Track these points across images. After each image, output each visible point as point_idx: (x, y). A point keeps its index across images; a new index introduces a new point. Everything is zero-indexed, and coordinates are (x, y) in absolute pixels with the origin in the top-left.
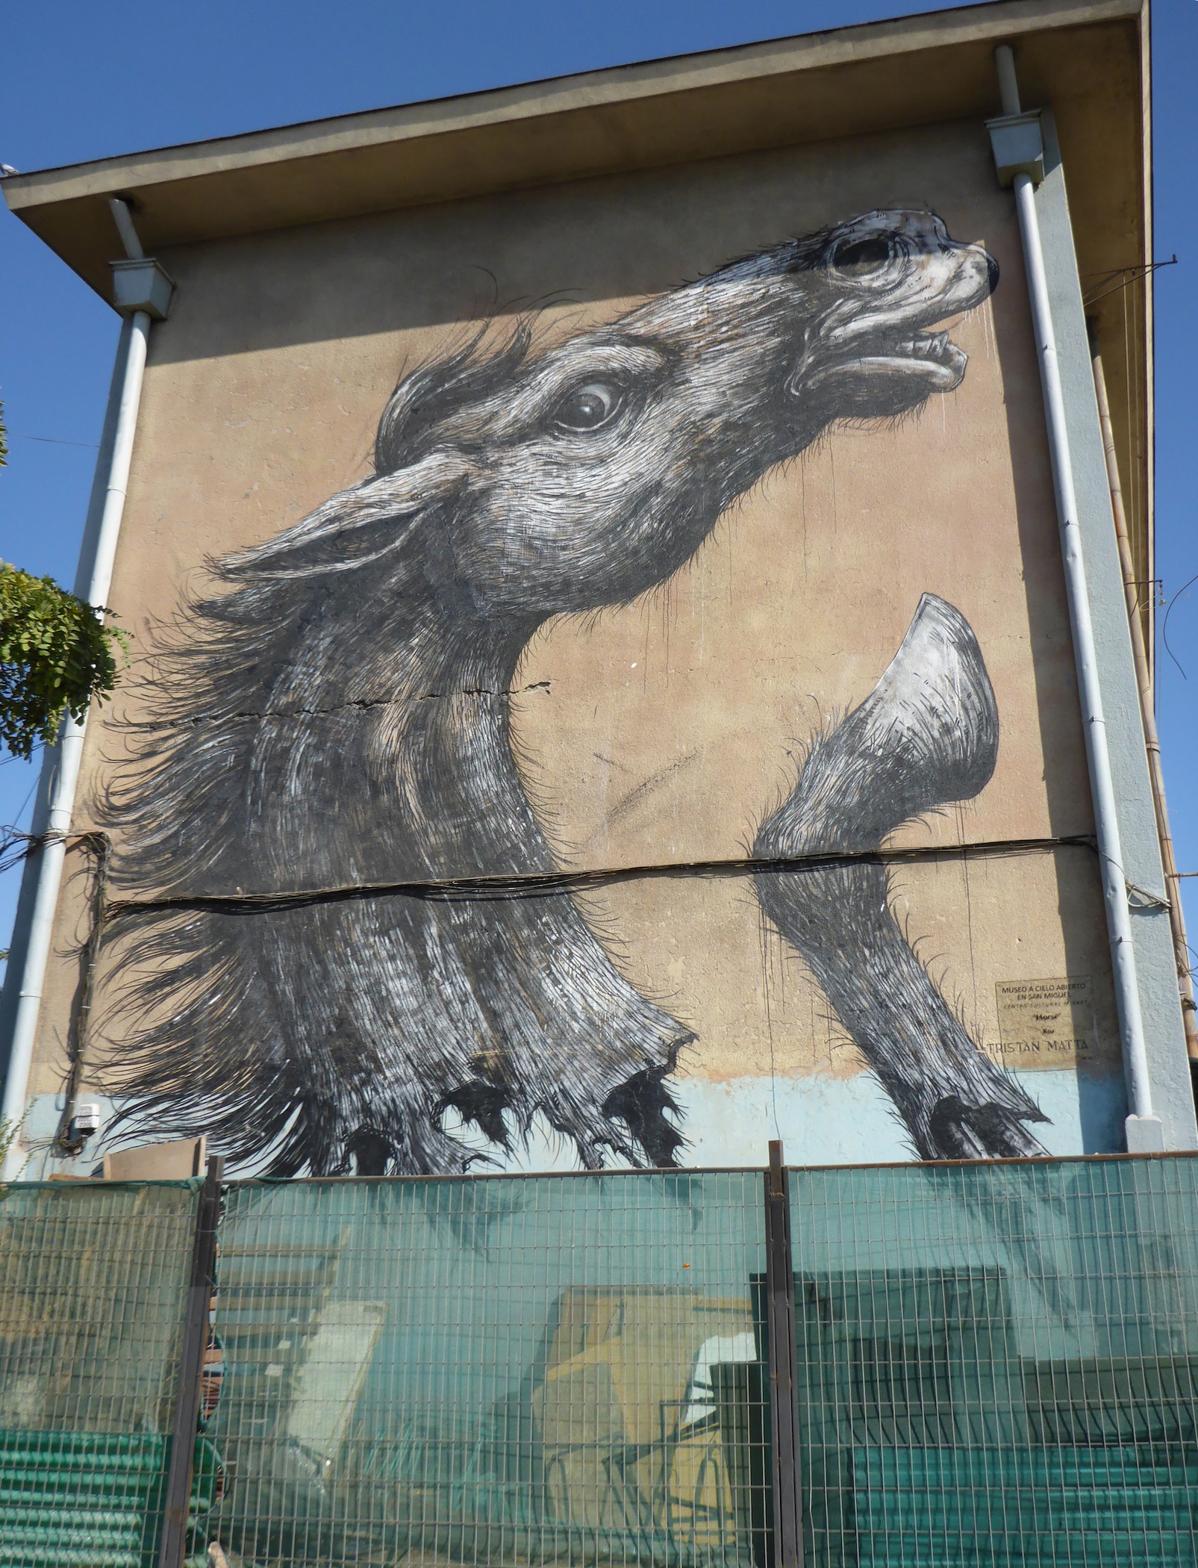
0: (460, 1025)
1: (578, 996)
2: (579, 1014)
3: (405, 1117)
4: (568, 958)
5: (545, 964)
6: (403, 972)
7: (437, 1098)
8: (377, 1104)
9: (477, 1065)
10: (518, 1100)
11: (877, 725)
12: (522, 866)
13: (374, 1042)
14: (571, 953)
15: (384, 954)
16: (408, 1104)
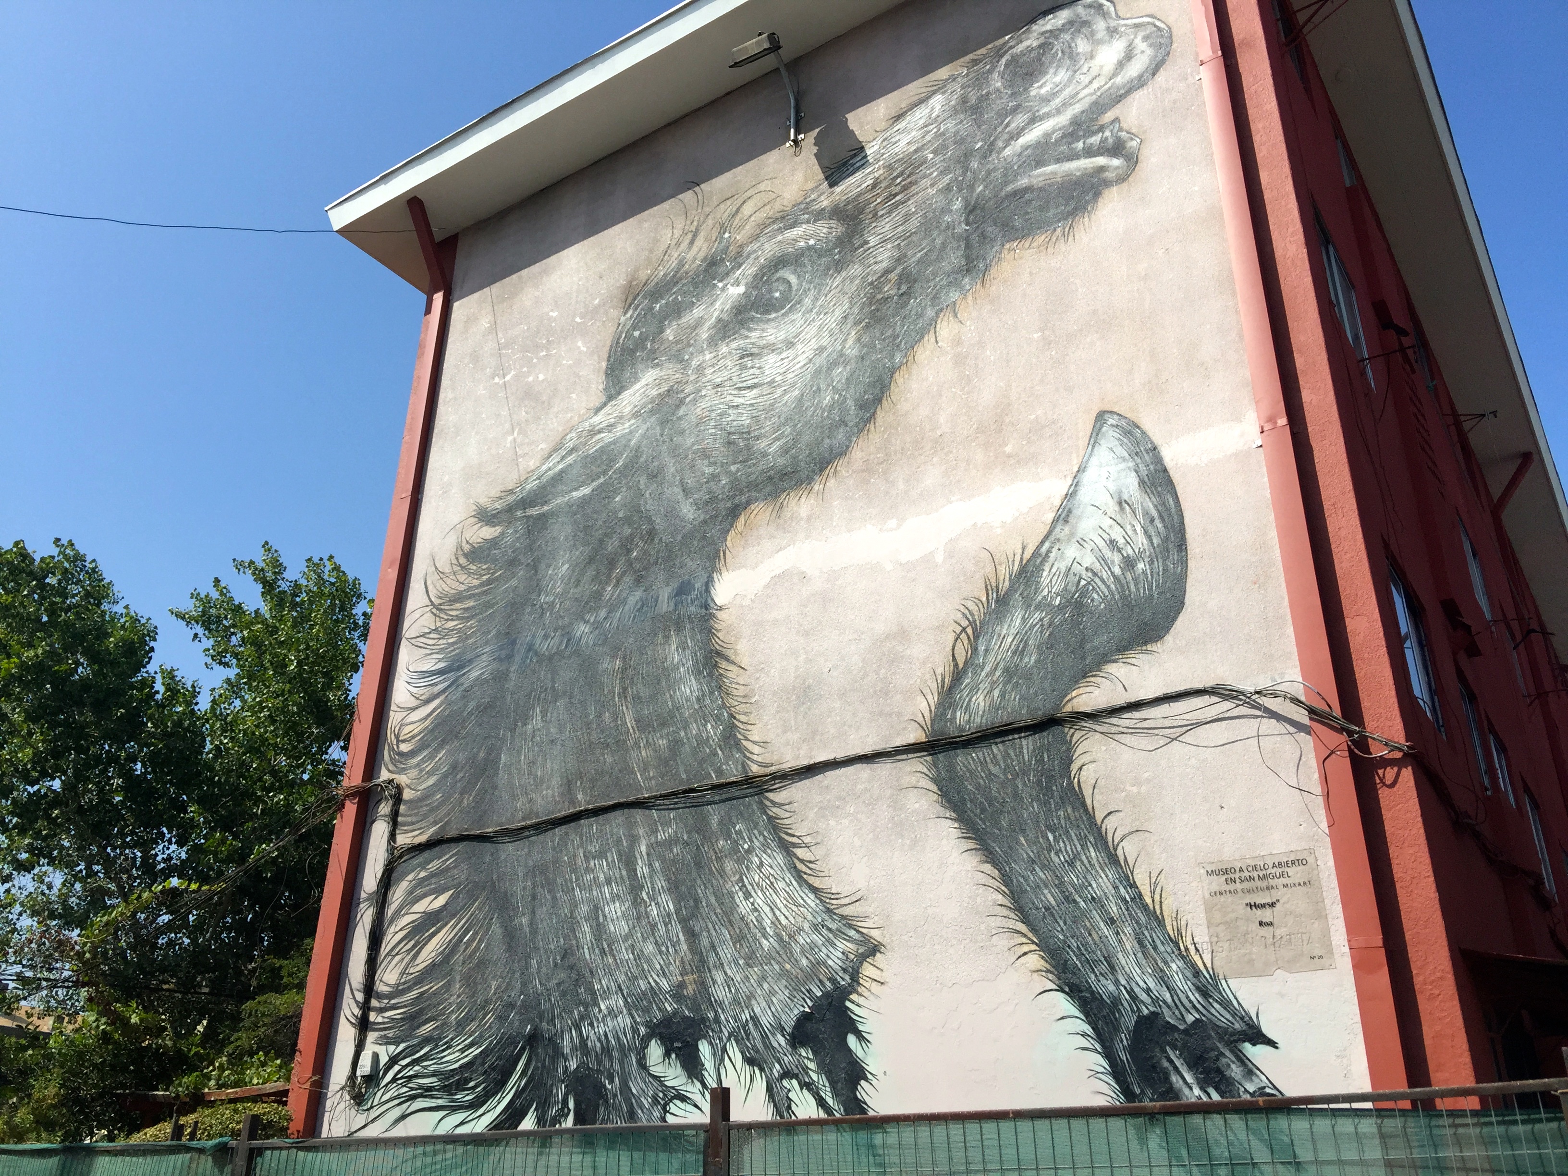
0: (664, 949)
1: (767, 909)
2: (768, 929)
3: (615, 1054)
4: (758, 867)
5: (737, 877)
6: (618, 895)
7: (643, 1030)
8: (593, 1042)
9: (677, 993)
10: (713, 1031)
11: (1054, 570)
12: (720, 772)
13: (591, 972)
14: (761, 863)
15: (602, 877)
16: (619, 1038)
